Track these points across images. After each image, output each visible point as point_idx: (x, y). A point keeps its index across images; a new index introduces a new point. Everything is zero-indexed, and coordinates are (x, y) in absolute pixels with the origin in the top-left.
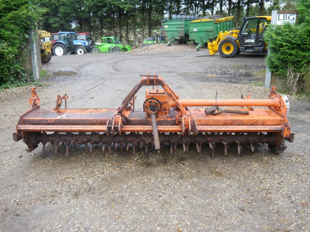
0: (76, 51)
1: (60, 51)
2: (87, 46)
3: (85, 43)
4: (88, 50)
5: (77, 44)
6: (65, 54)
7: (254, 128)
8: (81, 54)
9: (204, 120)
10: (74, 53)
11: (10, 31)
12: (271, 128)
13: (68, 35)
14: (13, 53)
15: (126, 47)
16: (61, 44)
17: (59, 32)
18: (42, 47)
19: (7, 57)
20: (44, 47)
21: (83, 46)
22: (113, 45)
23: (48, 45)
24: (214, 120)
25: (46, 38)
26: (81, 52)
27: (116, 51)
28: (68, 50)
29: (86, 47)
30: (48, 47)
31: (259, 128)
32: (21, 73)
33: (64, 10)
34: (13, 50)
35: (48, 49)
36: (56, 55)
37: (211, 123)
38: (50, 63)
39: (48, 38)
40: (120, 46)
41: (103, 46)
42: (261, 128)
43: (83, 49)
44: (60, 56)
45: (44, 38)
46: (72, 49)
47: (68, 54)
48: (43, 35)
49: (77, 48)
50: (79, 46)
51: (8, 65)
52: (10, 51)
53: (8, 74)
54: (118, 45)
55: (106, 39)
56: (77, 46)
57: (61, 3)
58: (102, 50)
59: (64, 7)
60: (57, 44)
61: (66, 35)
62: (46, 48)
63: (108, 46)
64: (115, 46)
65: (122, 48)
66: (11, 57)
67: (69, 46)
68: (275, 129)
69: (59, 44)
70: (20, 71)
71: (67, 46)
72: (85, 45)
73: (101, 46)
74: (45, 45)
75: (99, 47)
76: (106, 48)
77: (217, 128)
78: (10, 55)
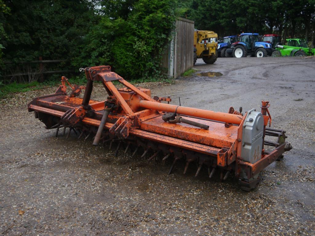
0: (255, 54)
1: (240, 53)
2: (269, 48)
3: (267, 46)
4: (269, 53)
5: (258, 46)
6: (244, 56)
7: (189, 145)
8: (260, 57)
9: (151, 125)
10: (254, 55)
11: (147, 31)
12: (208, 150)
13: (250, 36)
14: (147, 52)
15: (312, 51)
16: (242, 46)
17: (242, 33)
18: (206, 47)
19: (141, 55)
20: (209, 48)
21: (264, 48)
22: (297, 48)
23: (213, 46)
24: (160, 128)
25: (211, 39)
26: (260, 55)
27: (300, 55)
28: (248, 52)
29: (267, 50)
30: (213, 48)
31: (196, 146)
32: (155, 70)
33: (252, 11)
34: (147, 48)
35: (212, 50)
36: (235, 57)
37: (158, 131)
38: (215, 64)
39: (215, 38)
40: (306, 49)
41: (285, 49)
42: (198, 147)
43: (263, 52)
44: (238, 58)
45: (210, 39)
46: (252, 52)
47: (248, 57)
48: (209, 36)
49: (257, 50)
50: (260, 49)
51: (143, 62)
52: (144, 50)
53: (143, 70)
54: (303, 49)
55: (290, 41)
56: (258, 49)
57: (250, 4)
58: (283, 54)
59: (253, 7)
60: (237, 46)
61: (247, 36)
62: (210, 48)
63: (291, 49)
64: (298, 50)
65: (308, 52)
66: (145, 54)
67: (250, 48)
68: (212, 152)
69: (239, 46)
70: (155, 68)
71: (247, 48)
72: (267, 47)
73: (284, 48)
74: (209, 46)
75: (281, 51)
76: (289, 51)
77: (154, 136)
78: (144, 53)
